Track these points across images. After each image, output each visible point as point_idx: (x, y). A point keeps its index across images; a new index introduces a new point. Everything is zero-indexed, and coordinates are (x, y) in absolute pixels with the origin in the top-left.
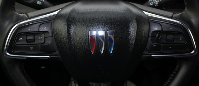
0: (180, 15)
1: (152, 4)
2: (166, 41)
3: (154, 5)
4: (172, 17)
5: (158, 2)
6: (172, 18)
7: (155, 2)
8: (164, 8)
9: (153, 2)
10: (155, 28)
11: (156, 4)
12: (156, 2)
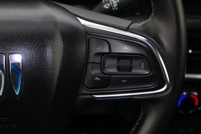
0: (144, 25)
1: (107, 6)
2: (118, 70)
3: (111, 7)
4: (128, 28)
5: (118, 3)
6: (127, 30)
7: (112, 3)
8: (138, 14)
9: (109, 3)
10: (98, 49)
11: (115, 5)
12: (115, 2)
